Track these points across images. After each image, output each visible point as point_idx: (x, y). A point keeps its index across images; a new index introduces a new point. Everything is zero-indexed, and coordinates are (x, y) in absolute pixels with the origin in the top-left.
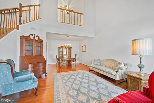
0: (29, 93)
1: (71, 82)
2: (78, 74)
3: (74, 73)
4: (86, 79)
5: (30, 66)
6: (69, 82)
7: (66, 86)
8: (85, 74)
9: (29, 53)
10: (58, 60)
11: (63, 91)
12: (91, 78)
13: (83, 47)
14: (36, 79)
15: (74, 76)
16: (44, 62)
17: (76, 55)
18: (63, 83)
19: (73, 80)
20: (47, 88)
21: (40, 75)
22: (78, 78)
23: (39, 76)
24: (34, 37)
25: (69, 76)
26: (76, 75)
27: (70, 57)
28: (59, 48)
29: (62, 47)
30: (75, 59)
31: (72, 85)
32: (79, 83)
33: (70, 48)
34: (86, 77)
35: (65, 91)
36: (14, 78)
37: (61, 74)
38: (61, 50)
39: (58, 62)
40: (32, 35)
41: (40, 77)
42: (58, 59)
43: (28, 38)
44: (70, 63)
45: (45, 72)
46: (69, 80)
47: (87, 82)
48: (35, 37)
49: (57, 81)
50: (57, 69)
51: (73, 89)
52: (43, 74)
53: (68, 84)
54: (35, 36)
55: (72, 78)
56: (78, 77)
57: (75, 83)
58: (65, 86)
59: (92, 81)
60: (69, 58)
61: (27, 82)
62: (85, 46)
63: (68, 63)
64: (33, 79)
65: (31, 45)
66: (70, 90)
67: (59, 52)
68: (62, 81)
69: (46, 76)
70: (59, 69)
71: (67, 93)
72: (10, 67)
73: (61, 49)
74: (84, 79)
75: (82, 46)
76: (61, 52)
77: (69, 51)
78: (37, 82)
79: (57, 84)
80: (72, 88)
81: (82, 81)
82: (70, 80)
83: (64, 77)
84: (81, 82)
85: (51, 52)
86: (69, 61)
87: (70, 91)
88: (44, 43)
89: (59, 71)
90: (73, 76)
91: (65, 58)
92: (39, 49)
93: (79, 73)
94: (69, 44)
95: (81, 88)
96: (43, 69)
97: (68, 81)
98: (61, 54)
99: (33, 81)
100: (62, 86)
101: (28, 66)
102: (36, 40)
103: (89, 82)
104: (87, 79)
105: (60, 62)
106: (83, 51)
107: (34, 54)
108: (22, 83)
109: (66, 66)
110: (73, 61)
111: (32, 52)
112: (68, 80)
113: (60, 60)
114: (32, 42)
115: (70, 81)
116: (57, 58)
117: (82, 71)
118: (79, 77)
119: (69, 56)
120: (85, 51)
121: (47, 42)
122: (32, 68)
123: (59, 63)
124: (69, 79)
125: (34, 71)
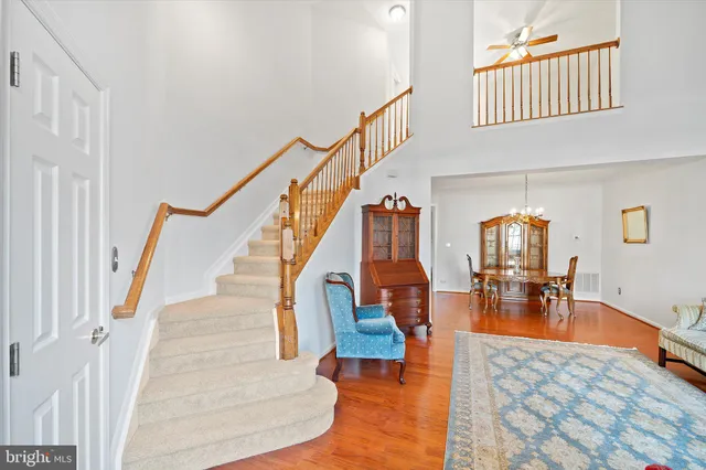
0: (384, 371)
1: (526, 384)
2: (572, 358)
3: (549, 351)
4: (614, 394)
5: (385, 293)
6: (517, 378)
7: (501, 389)
8: (620, 369)
9: (382, 255)
10: (476, 280)
11: (484, 402)
12: (659, 400)
13: (629, 214)
14: (401, 336)
15: (549, 362)
16: (424, 286)
17: (574, 260)
18: (488, 376)
19: (534, 377)
20: (431, 372)
21: (412, 328)
22: (564, 378)
23: (408, 329)
24: (395, 204)
25: (521, 356)
26: (556, 361)
27: (543, 266)
28: (484, 225)
29: (497, 221)
30: (569, 281)
31: (529, 394)
32: (563, 396)
33: (539, 226)
34: (619, 386)
35: (493, 404)
36: (356, 321)
37: (485, 340)
38: (490, 237)
39: (478, 287)
40: (390, 198)
41: (410, 334)
42: (477, 275)
43: (380, 209)
44: (536, 298)
45: (424, 319)
46: (515, 373)
47: (617, 410)
48: (398, 203)
49: (467, 362)
50: (471, 315)
51: (526, 408)
52: (420, 324)
53: (508, 384)
54: (398, 198)
55: (533, 370)
56: (569, 373)
57: (542, 390)
58: (496, 390)
59: (654, 416)
60: (535, 273)
61: (381, 339)
62: (642, 212)
63: (530, 294)
64: (395, 335)
65: (386, 228)
66: (512, 407)
67: (483, 242)
68: (487, 369)
69: (429, 334)
70: (482, 316)
71: (499, 414)
72: (350, 294)
73: (494, 228)
74: (600, 389)
75: (624, 212)
76: (494, 244)
77: (535, 239)
78: (404, 346)
79: (467, 371)
80: (523, 404)
81: (584, 397)
82: (523, 373)
83: (498, 355)
84: (578, 400)
85: (449, 245)
86: (534, 290)
87: (512, 413)
88: (424, 219)
89: (478, 328)
90: (544, 361)
91: (510, 272)
92: (409, 239)
93: (577, 356)
94: (529, 210)
95: (569, 419)
96: (419, 307)
97: (513, 375)
98: (491, 250)
99: (395, 340)
100: (484, 385)
101: (379, 293)
102: (399, 213)
103: (626, 413)
104: (621, 398)
105: (486, 287)
106: (631, 238)
107: (395, 256)
108: (372, 339)
109: (515, 311)
110: (555, 291)
111: (390, 251)
112: (512, 369)
113: (487, 280)
114: (390, 218)
115: (521, 377)
116: (471, 269)
117: (606, 352)
118: (573, 376)
119: (535, 262)
120: (644, 237)
121: (436, 205)
122: (390, 300)
123: (481, 290)
124: (519, 367)
125: (394, 311)
